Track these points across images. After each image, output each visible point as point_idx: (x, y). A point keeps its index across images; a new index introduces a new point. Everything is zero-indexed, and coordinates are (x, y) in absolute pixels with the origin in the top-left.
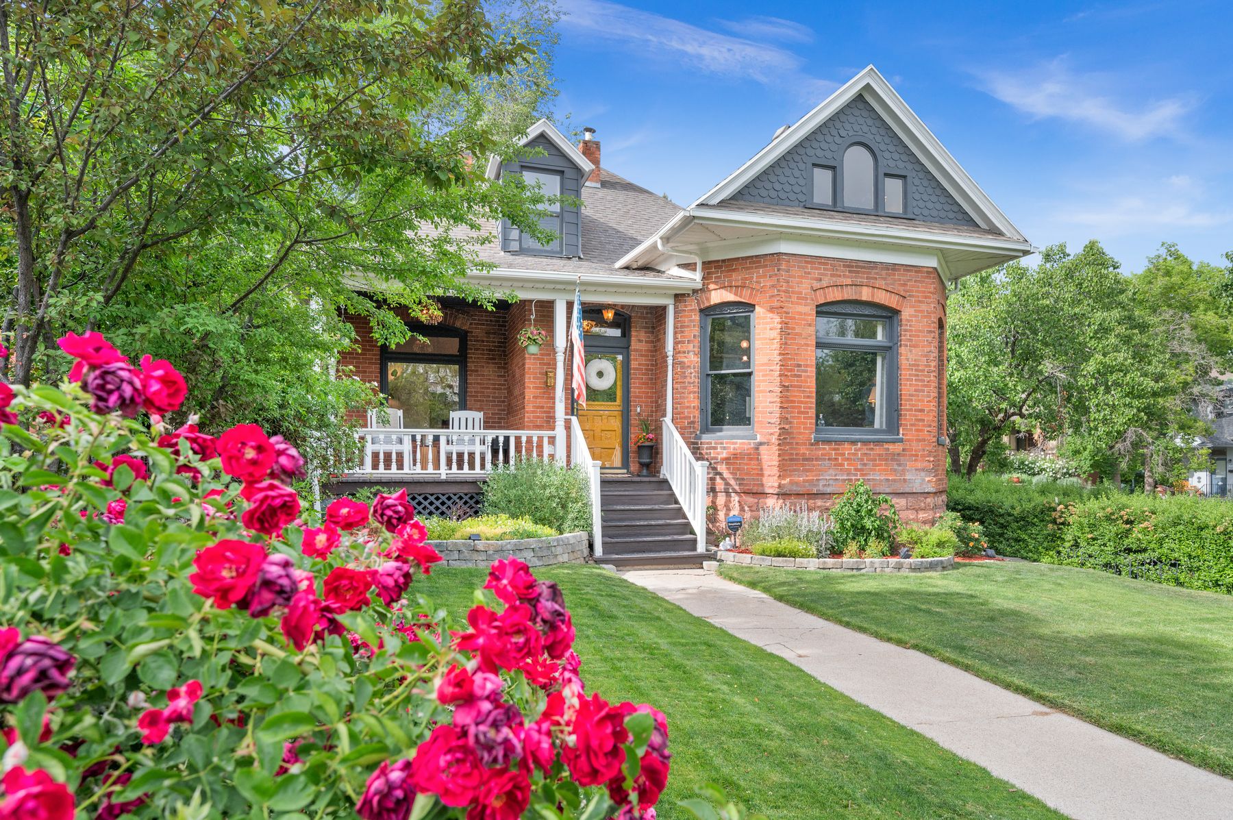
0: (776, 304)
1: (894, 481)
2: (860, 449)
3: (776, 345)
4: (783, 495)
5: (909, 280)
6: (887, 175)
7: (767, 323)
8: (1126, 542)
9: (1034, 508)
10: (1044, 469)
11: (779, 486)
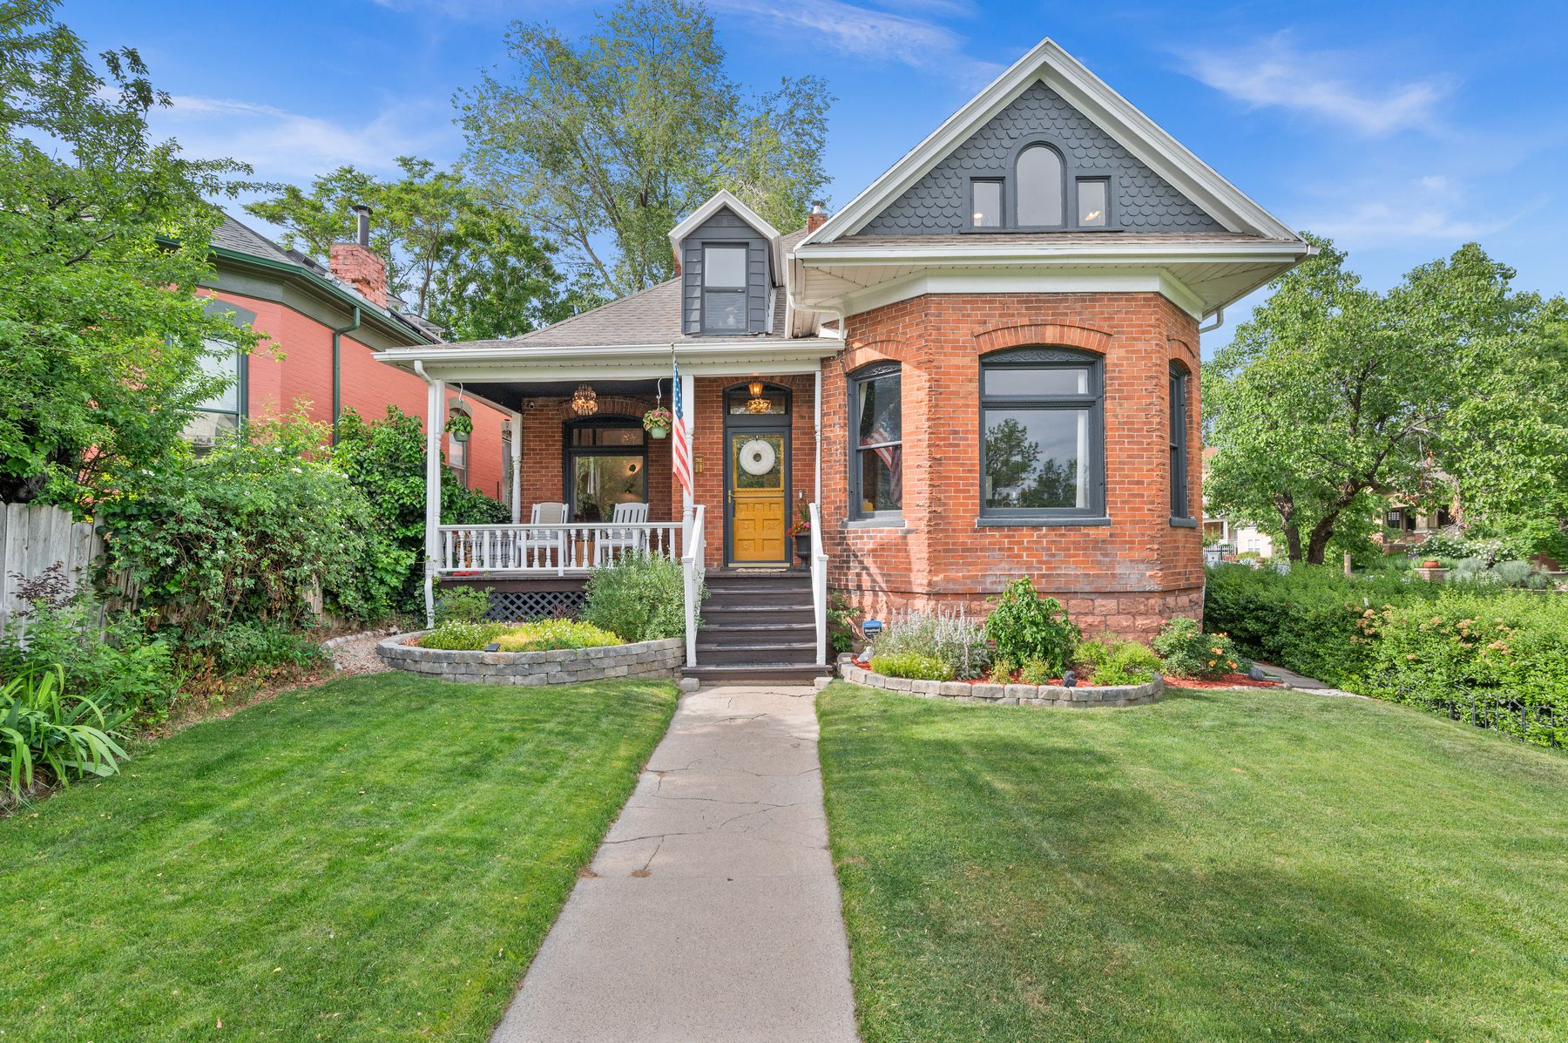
0: (924, 358)
1: (1098, 576)
2: (1045, 536)
3: (925, 409)
4: (935, 594)
5: (1116, 313)
6: (1079, 179)
7: (914, 383)
8: (1466, 669)
9: (1333, 613)
10: (1476, 551)
11: (930, 584)
